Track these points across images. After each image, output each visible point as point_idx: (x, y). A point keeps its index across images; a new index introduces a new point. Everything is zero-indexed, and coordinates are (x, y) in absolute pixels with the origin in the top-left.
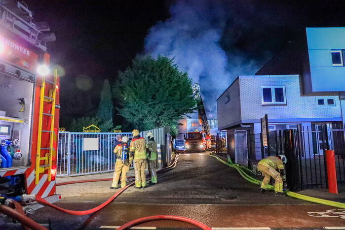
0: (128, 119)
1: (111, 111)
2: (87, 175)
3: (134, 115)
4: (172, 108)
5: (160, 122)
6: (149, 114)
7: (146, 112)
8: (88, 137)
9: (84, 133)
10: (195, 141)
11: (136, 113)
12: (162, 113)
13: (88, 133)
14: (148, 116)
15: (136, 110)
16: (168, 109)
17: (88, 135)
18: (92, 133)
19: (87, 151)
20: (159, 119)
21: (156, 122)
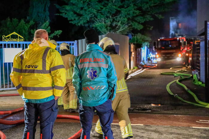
0: (71, 20)
1: (47, 9)
2: (11, 90)
3: (79, 15)
4: (132, 5)
5: (116, 25)
6: (99, 14)
7: (95, 11)
8: (9, 47)
9: (5, 43)
10: (170, 51)
11: (82, 12)
12: (118, 12)
13: (9, 43)
14: (99, 17)
15: (82, 9)
16: (128, 7)
17: (8, 45)
18: (14, 43)
19: (9, 63)
20: (114, 20)
21: (111, 26)
